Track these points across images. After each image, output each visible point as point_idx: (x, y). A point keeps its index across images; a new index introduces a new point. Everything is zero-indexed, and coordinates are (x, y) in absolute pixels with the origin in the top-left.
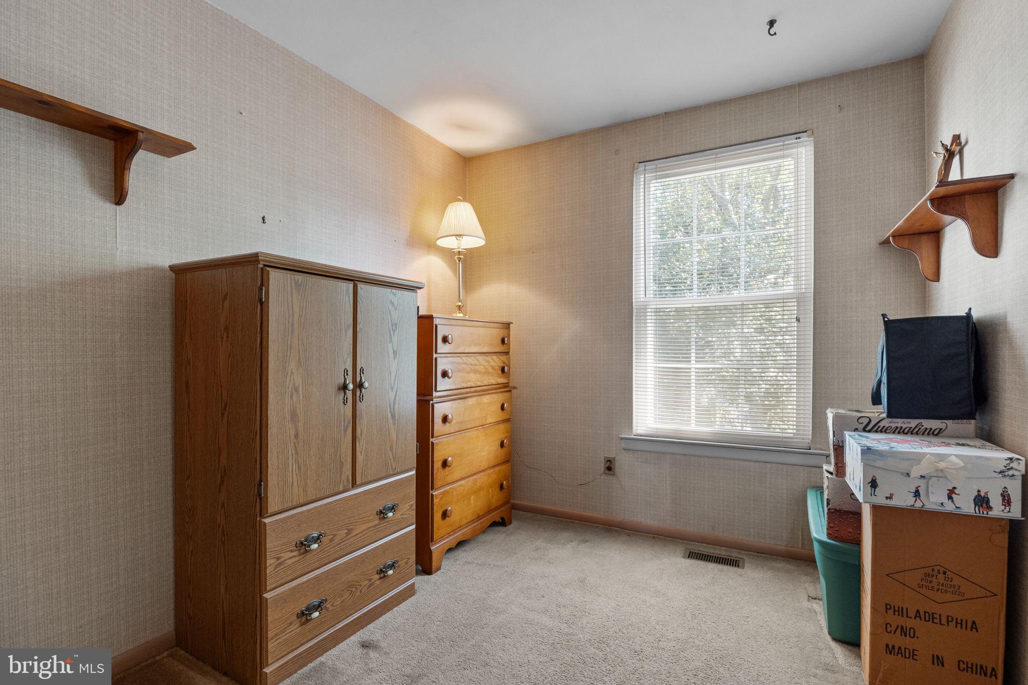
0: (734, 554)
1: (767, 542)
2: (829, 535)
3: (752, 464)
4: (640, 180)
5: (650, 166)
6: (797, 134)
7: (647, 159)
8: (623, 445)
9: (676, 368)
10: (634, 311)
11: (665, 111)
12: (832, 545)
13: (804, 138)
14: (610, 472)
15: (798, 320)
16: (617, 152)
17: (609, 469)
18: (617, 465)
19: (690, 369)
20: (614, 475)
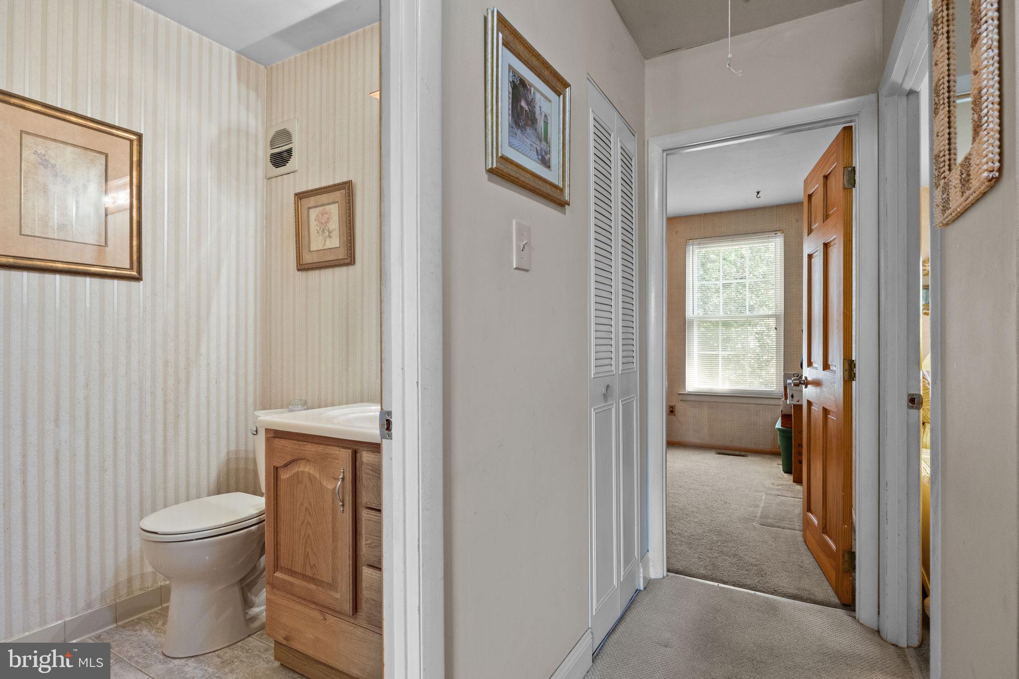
0: (743, 453)
1: (761, 447)
2: (782, 426)
3: (752, 405)
4: (690, 249)
5: (696, 242)
6: (775, 231)
7: (695, 238)
8: (681, 397)
9: (711, 354)
10: (687, 322)
11: (704, 212)
12: (784, 429)
13: (779, 234)
14: (673, 414)
15: (776, 329)
16: (677, 232)
17: (672, 412)
18: (677, 409)
19: (718, 355)
20: (674, 415)
